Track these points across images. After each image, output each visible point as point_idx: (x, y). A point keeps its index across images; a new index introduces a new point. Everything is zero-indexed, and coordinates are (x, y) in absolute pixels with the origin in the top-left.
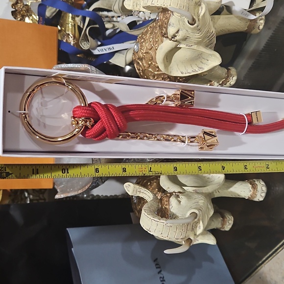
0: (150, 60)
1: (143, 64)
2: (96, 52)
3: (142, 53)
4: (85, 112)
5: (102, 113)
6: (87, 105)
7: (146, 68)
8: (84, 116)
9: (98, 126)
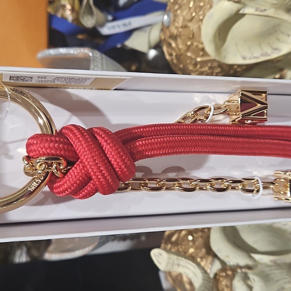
0: (190, 39)
1: (177, 45)
2: (106, 31)
3: (177, 28)
4: (46, 145)
5: (81, 147)
6: (54, 132)
7: (182, 52)
8: (44, 155)
9: (75, 172)
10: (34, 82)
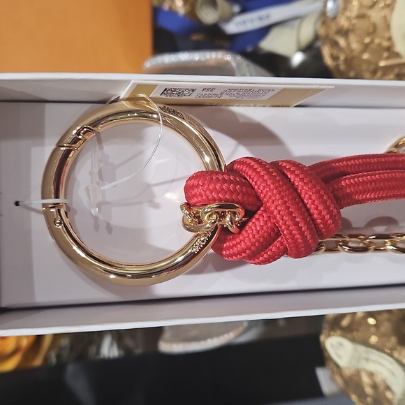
0: (369, 34)
1: (349, 44)
2: (232, 28)
3: (348, 18)
4: (218, 186)
5: (265, 188)
6: (223, 168)
7: (355, 53)
8: (214, 200)
9: (257, 225)
10: (193, 97)
